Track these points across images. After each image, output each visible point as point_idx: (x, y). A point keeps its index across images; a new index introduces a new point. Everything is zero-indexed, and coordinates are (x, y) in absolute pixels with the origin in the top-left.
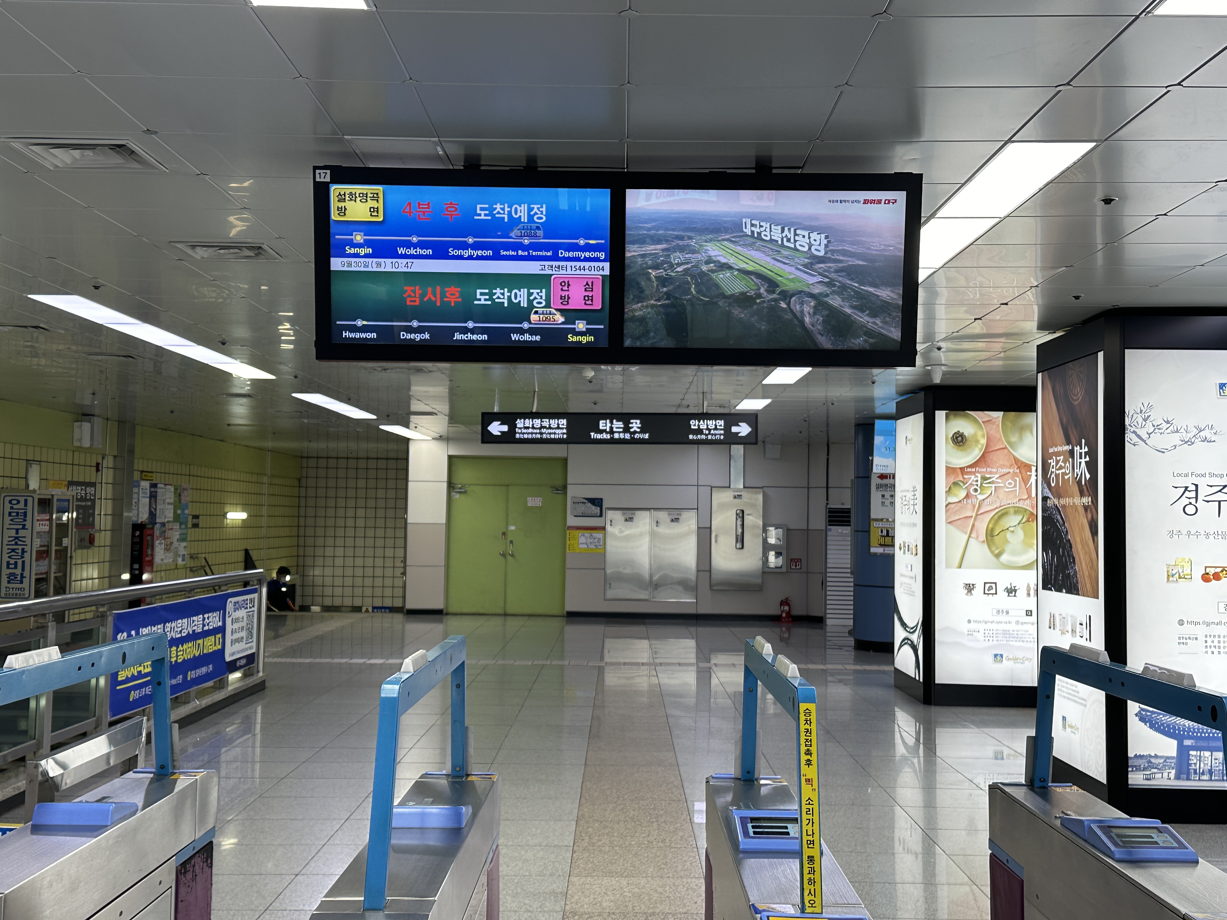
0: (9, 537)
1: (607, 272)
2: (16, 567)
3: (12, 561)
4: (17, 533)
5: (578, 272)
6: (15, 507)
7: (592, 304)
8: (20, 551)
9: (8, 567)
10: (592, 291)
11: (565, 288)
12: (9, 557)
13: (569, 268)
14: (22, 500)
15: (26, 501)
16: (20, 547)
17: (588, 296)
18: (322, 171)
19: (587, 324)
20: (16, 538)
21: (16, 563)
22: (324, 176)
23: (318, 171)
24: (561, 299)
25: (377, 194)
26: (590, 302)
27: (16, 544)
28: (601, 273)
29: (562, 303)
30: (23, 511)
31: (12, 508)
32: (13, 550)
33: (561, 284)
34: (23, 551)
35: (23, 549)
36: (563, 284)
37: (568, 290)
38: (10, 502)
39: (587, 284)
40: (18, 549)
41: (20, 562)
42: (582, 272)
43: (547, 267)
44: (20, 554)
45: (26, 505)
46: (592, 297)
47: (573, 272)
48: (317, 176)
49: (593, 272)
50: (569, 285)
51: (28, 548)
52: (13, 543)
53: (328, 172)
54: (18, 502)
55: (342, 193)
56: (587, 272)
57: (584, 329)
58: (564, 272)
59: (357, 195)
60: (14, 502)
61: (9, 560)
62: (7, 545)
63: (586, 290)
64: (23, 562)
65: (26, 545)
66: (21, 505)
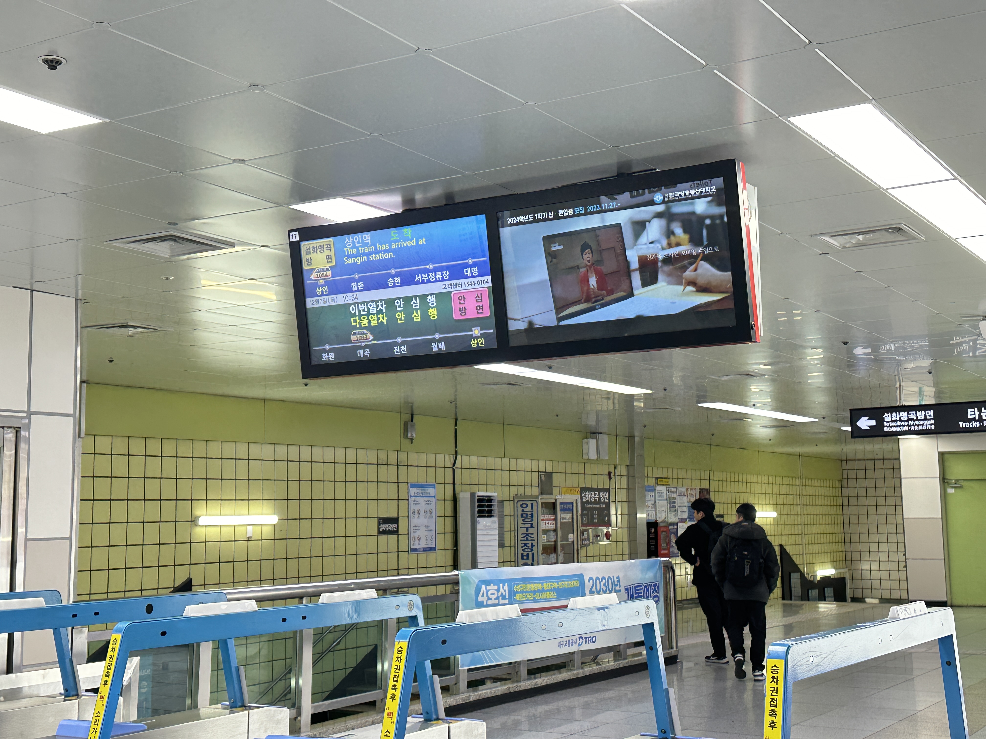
0: (522, 534)
1: (490, 285)
2: (528, 559)
3: (525, 554)
4: (527, 530)
5: (470, 287)
6: (525, 510)
7: (483, 313)
8: (530, 545)
9: (523, 559)
10: (482, 301)
11: (462, 302)
12: (523, 550)
13: (463, 285)
14: (529, 503)
15: (532, 505)
16: (530, 542)
17: (479, 306)
18: (293, 233)
19: (481, 330)
20: (527, 535)
21: (528, 555)
22: (295, 237)
23: (291, 234)
24: (460, 311)
25: (330, 245)
26: (481, 311)
27: (527, 539)
28: (487, 285)
29: (461, 314)
30: (530, 513)
31: (523, 511)
32: (525, 545)
33: (459, 299)
34: (532, 545)
35: (532, 544)
36: (460, 298)
37: (464, 303)
38: (521, 506)
39: (478, 296)
40: (528, 544)
41: (530, 554)
42: (473, 286)
43: (447, 285)
44: (530, 548)
45: (532, 508)
46: (482, 306)
47: (467, 288)
48: (291, 237)
49: (480, 286)
50: (465, 299)
51: (535, 543)
52: (525, 538)
53: (297, 233)
54: (527, 506)
55: (308, 247)
56: (477, 286)
57: (479, 335)
58: (460, 288)
59: (317, 247)
60: (524, 506)
61: (523, 552)
62: (521, 540)
63: (477, 301)
64: (533, 554)
65: (534, 540)
66: (529, 508)
